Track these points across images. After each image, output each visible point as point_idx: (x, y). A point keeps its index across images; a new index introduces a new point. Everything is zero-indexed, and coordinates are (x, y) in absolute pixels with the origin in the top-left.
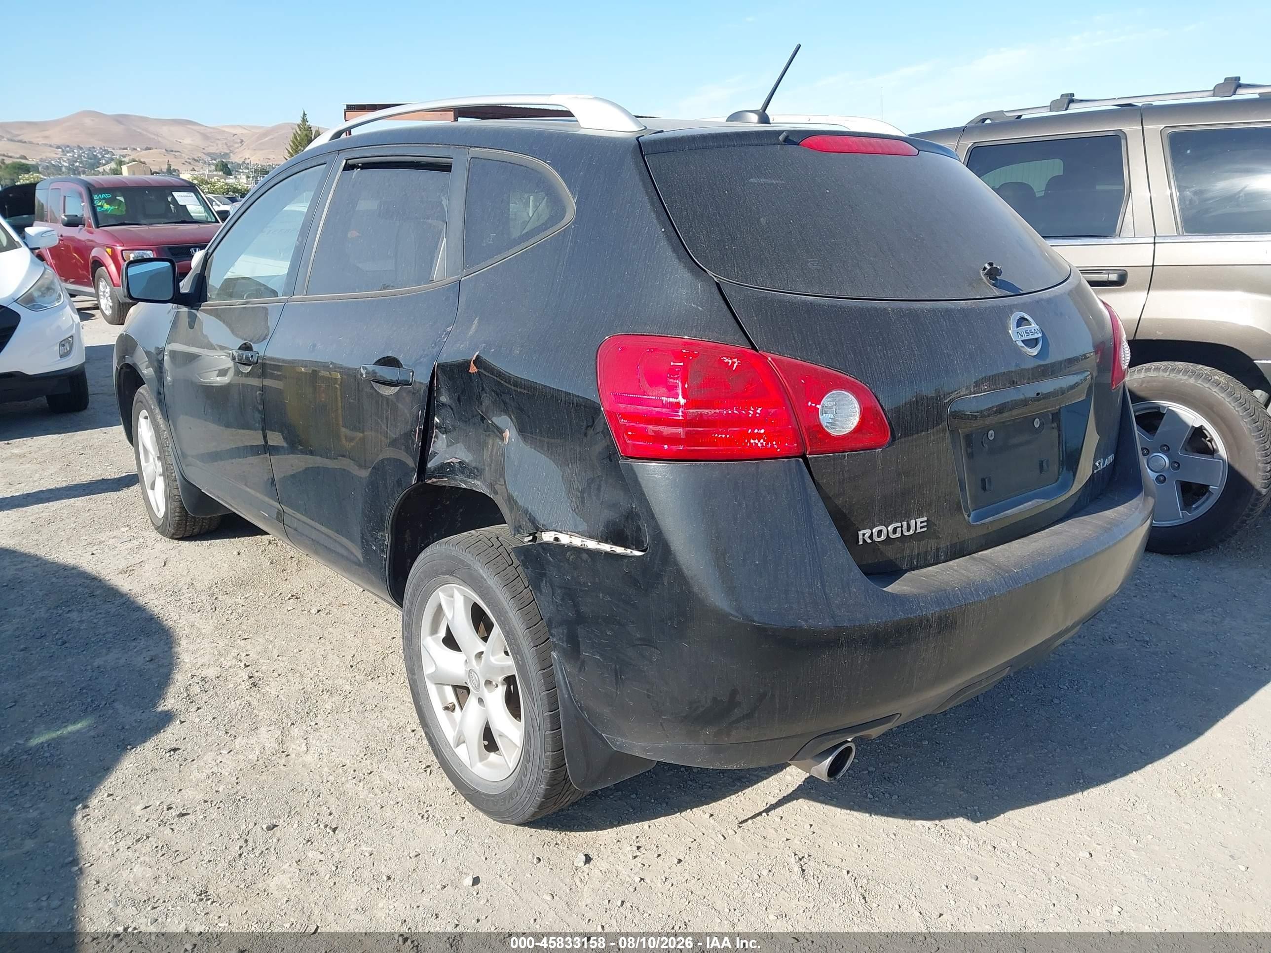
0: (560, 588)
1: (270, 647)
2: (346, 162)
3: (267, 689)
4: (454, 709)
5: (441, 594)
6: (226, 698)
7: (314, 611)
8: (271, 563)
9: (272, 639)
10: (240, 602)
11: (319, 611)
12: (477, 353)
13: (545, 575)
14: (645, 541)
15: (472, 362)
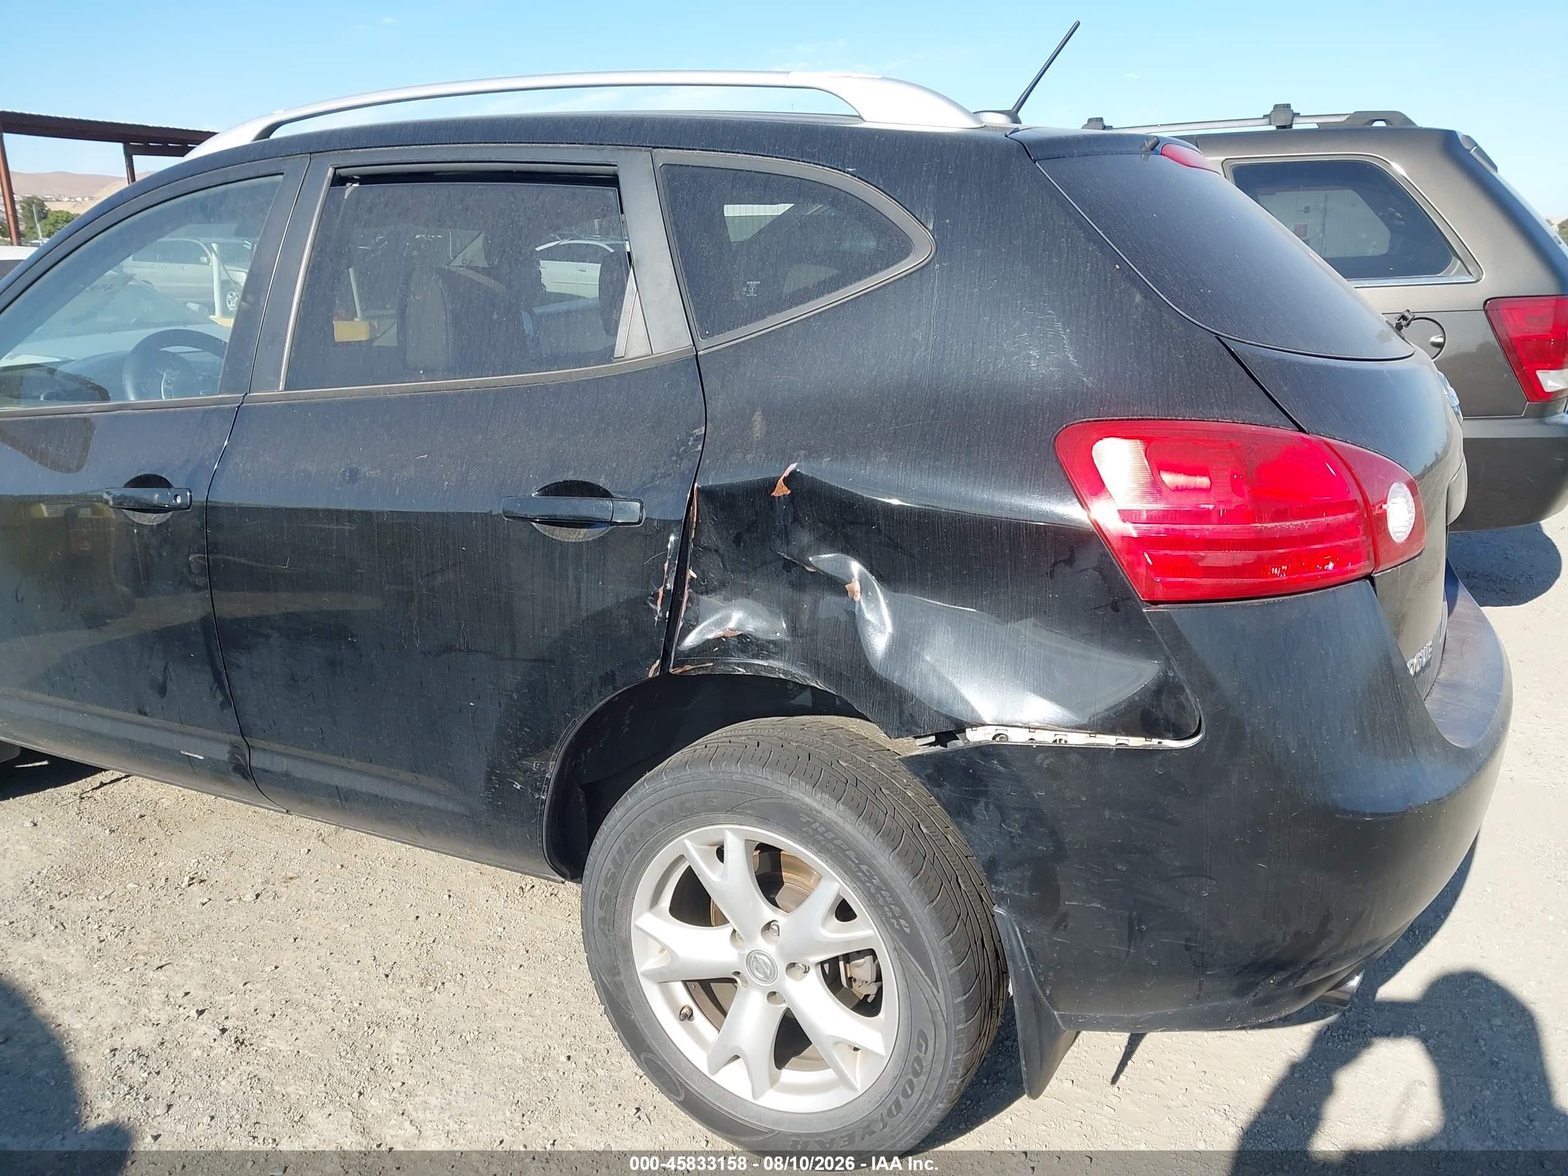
0: (1018, 809)
1: (218, 971)
2: (335, 173)
3: (269, 1044)
4: (692, 1014)
5: (688, 843)
6: (205, 1077)
7: (249, 897)
8: (112, 831)
9: (208, 957)
10: (101, 905)
11: (258, 896)
12: (792, 467)
13: (985, 793)
14: (1192, 724)
15: (781, 480)
